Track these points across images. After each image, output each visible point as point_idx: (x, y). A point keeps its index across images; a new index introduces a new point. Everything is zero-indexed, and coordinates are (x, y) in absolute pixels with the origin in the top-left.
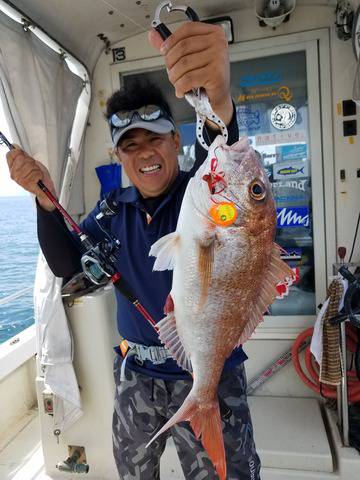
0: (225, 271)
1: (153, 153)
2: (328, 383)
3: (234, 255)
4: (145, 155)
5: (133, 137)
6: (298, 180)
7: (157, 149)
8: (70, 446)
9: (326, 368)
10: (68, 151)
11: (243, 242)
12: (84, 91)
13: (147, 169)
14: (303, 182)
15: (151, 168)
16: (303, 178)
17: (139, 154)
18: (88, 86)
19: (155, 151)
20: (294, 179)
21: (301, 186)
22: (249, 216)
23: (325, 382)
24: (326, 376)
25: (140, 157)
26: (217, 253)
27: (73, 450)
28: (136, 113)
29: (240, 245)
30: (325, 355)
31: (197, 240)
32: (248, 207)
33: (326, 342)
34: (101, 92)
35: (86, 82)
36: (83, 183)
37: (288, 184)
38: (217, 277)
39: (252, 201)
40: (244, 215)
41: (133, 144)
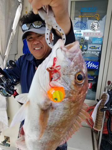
0: (54, 122)
1: (39, 42)
2: (96, 129)
3: (61, 114)
4: (35, 43)
5: (31, 35)
6: (97, 51)
7: (41, 41)
8: (5, 136)
9: (96, 124)
10: (11, 31)
11: (67, 107)
12: (19, 6)
13: (36, 49)
14: (98, 53)
15: (38, 48)
16: (98, 51)
17: (33, 42)
18: (21, 4)
19: (40, 41)
20: (95, 51)
21: (97, 54)
22: (72, 93)
23: (95, 129)
24: (96, 127)
25: (34, 43)
26: (51, 113)
27: (6, 137)
28: (32, 24)
29: (65, 109)
30: (97, 119)
31: (39, 105)
32: (73, 87)
33: (98, 115)
34: (26, 8)
35: (20, 3)
36: (17, 42)
37: (93, 53)
38: (50, 124)
39: (76, 84)
40: (70, 93)
41: (31, 38)
